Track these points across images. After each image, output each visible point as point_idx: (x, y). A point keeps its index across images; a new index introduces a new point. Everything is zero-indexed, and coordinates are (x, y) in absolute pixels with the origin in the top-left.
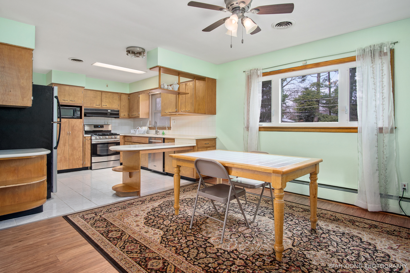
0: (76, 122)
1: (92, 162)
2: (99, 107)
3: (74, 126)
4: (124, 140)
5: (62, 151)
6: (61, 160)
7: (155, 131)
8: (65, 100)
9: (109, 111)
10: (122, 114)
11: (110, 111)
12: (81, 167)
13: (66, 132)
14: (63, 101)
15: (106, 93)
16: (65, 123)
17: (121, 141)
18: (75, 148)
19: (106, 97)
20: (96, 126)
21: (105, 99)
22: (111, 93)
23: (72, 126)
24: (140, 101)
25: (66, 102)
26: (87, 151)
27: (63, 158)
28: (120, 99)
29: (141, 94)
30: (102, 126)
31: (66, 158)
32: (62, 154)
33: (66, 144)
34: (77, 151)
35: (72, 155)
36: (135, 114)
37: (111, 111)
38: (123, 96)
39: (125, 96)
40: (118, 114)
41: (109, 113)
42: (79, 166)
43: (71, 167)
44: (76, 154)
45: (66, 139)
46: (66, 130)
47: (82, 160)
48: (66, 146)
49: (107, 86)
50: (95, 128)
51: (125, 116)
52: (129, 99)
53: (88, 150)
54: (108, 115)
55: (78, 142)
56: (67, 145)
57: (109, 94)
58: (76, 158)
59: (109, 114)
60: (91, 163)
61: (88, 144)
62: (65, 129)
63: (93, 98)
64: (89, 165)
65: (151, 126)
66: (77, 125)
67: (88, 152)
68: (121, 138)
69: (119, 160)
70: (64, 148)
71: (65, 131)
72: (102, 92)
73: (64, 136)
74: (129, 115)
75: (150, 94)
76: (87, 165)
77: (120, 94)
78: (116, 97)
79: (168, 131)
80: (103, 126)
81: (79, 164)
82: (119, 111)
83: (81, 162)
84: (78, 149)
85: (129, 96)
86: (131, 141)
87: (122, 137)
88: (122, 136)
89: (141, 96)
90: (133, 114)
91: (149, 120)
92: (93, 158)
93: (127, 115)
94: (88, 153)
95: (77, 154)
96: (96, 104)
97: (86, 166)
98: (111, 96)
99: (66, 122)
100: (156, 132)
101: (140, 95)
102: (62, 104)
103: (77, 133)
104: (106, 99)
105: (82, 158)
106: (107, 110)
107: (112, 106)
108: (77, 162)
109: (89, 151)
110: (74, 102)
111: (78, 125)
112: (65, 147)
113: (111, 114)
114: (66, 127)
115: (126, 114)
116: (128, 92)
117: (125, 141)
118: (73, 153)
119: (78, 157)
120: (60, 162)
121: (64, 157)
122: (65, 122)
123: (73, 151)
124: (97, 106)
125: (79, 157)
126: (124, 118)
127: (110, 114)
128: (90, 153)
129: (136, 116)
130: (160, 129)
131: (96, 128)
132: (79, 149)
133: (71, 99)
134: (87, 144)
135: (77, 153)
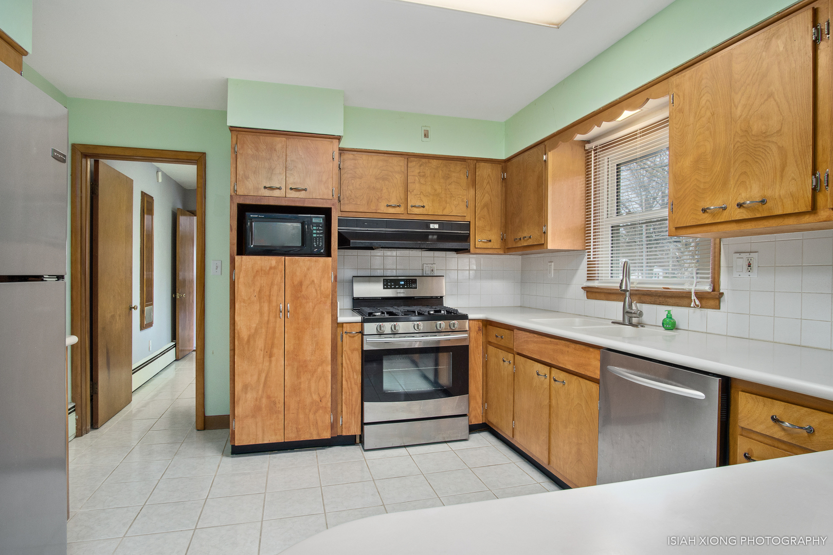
0: (308, 269)
1: (365, 421)
2: (398, 212)
3: (301, 284)
4: (486, 335)
5: (259, 375)
6: (257, 409)
7: (620, 304)
8: (271, 188)
9: (432, 226)
10: (478, 238)
11: (436, 226)
12: (327, 435)
13: (274, 304)
14: (267, 193)
15: (424, 160)
16: (272, 271)
17: (473, 340)
18: (306, 366)
19: (424, 176)
20: (391, 281)
21: (420, 182)
22: (440, 161)
23: (296, 283)
24: (547, 180)
25: (276, 193)
26: (349, 378)
27: (264, 401)
28: (474, 183)
29: (554, 147)
30: (410, 282)
31: (275, 403)
32: (262, 386)
33: (275, 351)
34: (312, 376)
35: (296, 390)
36: (529, 233)
37: (442, 224)
38: (485, 171)
39: (490, 170)
40: (466, 238)
41: (433, 234)
42: (318, 434)
43: (292, 437)
44: (309, 387)
45: (274, 332)
46: (274, 298)
47: (330, 409)
48: (273, 359)
49: (426, 136)
50: (387, 288)
51: (489, 245)
52: (504, 179)
53: (351, 372)
54: (432, 240)
55: (317, 344)
56: (278, 352)
57: (435, 163)
58: (308, 401)
59: (435, 237)
60: (363, 424)
61: (353, 350)
62: (270, 296)
63: (377, 179)
64: (355, 430)
65: (591, 284)
66: (313, 281)
67: (353, 383)
68: (473, 329)
69: (465, 415)
70: (267, 364)
71: (270, 302)
72: (408, 156)
73: (268, 321)
74: (503, 240)
75: (593, 145)
76: (349, 429)
77: (471, 164)
78: (459, 174)
79: (699, 312)
80: (414, 281)
81: (320, 424)
82: (469, 225)
83: (328, 418)
84: (315, 371)
85: (504, 170)
86: (510, 346)
87: (475, 326)
88: (476, 322)
89: (552, 158)
90: (521, 235)
91: (585, 260)
92: (366, 404)
93: (499, 240)
94: (353, 385)
95: (313, 389)
96: (389, 202)
97: (344, 434)
98: (441, 172)
99: (275, 268)
100: (625, 313)
101: (550, 154)
102: (262, 203)
103: (314, 309)
104: (422, 181)
105: (329, 404)
106: (426, 224)
107: (444, 209)
108: (311, 416)
109: (355, 377)
110: (302, 195)
111: (316, 281)
112: (270, 361)
113: (442, 237)
114: (275, 288)
115: (494, 236)
116: (502, 154)
117: (490, 343)
118: (300, 383)
119: (316, 397)
120: (254, 416)
121: (269, 397)
122: (271, 268)
123: (298, 377)
124: (391, 210)
125: (318, 400)
126: (484, 251)
127: (439, 236)
128: (360, 385)
129: (530, 242)
130: (648, 299)
131: (391, 288)
132: (320, 369)
133: (294, 183)
134: (349, 352)
135: (313, 385)
